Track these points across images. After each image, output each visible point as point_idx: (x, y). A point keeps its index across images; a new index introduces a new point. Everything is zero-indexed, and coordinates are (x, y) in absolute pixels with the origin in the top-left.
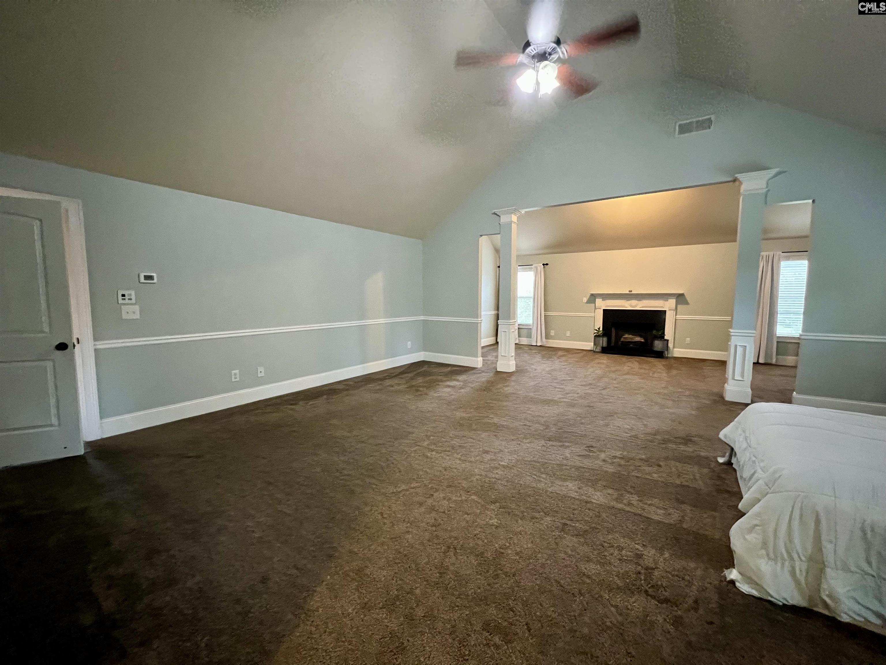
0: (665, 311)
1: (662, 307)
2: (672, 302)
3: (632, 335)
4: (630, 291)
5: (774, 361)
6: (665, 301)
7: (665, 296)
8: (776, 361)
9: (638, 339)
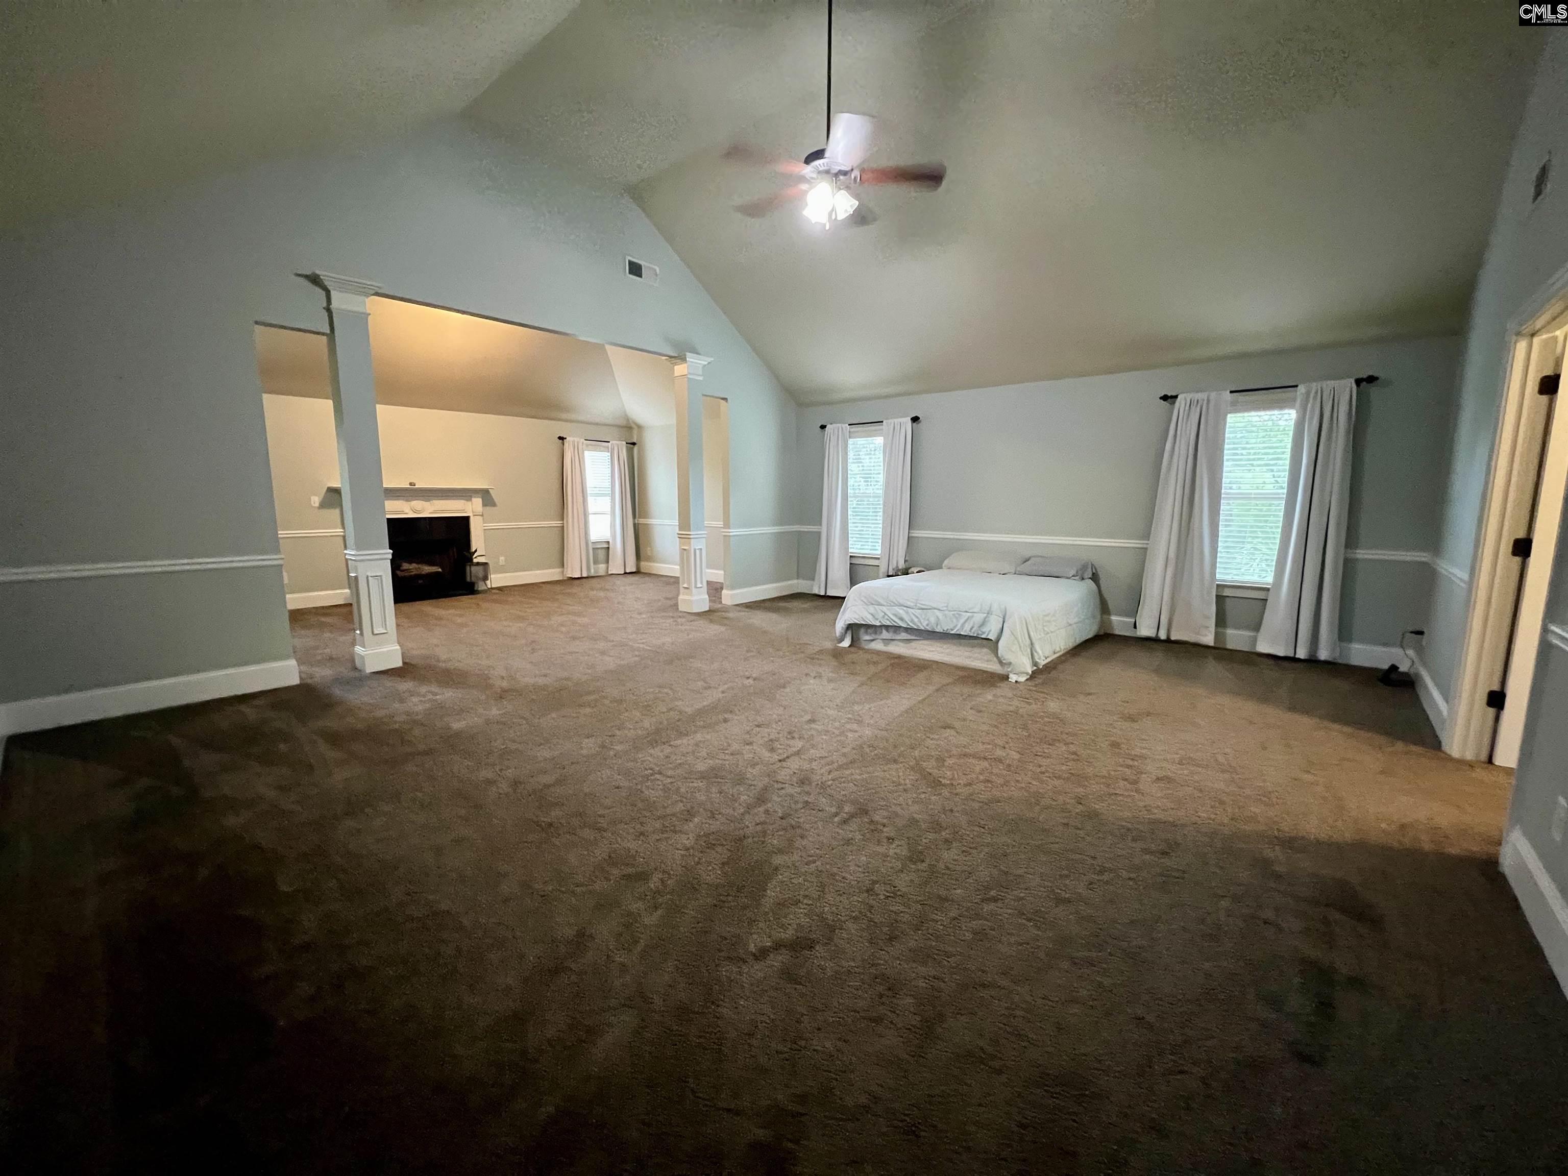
0: (468, 518)
1: (463, 511)
2: (477, 502)
3: (417, 563)
4: (411, 484)
5: (592, 573)
6: (467, 500)
7: (465, 494)
8: (595, 572)
9: (427, 569)
